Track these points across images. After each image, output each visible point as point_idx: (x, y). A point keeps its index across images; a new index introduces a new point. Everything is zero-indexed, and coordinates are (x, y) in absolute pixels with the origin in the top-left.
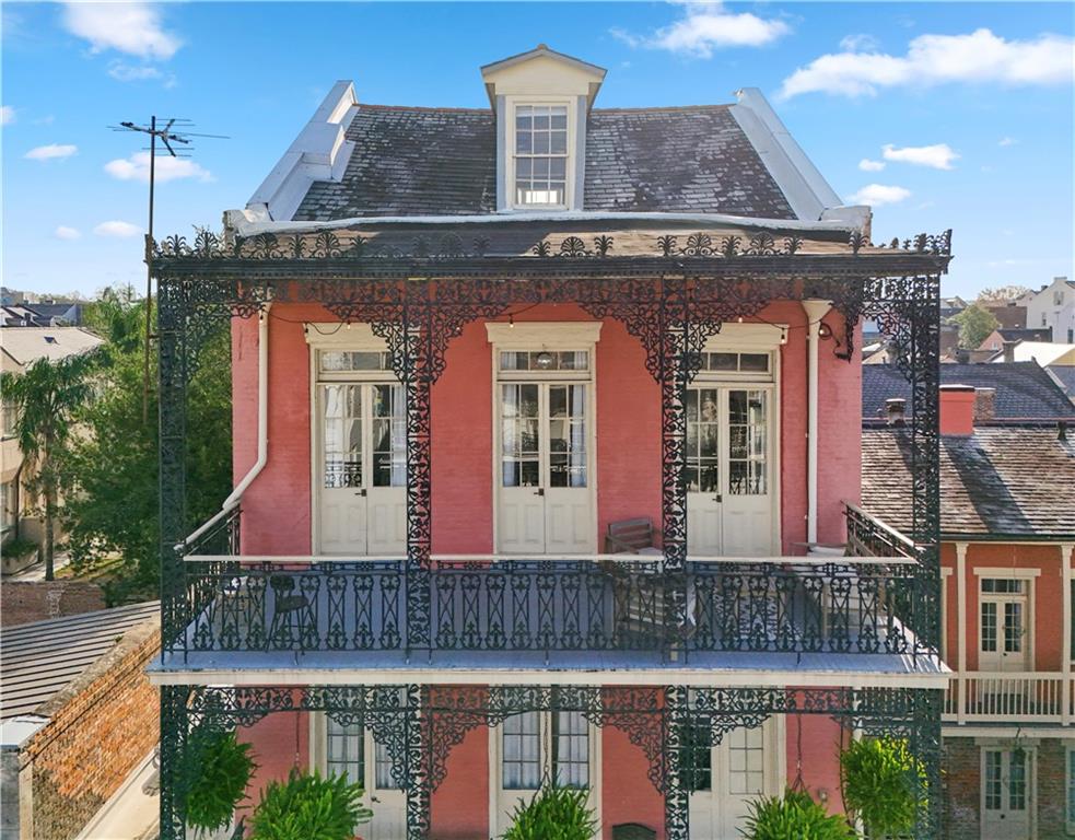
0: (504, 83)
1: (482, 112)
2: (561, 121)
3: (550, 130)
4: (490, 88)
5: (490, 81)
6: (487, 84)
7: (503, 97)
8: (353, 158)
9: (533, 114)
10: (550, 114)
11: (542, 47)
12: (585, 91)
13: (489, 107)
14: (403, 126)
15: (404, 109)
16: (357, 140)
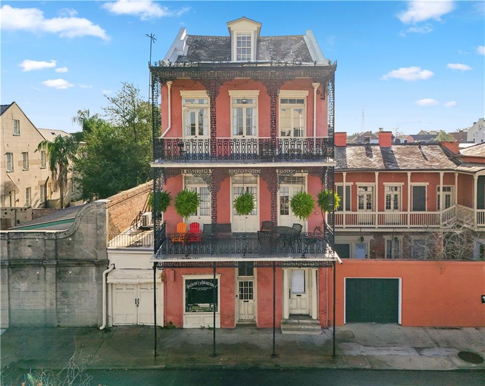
0: (233, 27)
1: (226, 37)
2: (249, 38)
3: (246, 40)
4: (229, 29)
5: (229, 26)
6: (228, 28)
7: (233, 31)
8: (189, 50)
9: (241, 36)
10: (246, 36)
11: (244, 17)
12: (256, 29)
13: (229, 36)
14: (202, 41)
15: (202, 36)
16: (189, 45)
